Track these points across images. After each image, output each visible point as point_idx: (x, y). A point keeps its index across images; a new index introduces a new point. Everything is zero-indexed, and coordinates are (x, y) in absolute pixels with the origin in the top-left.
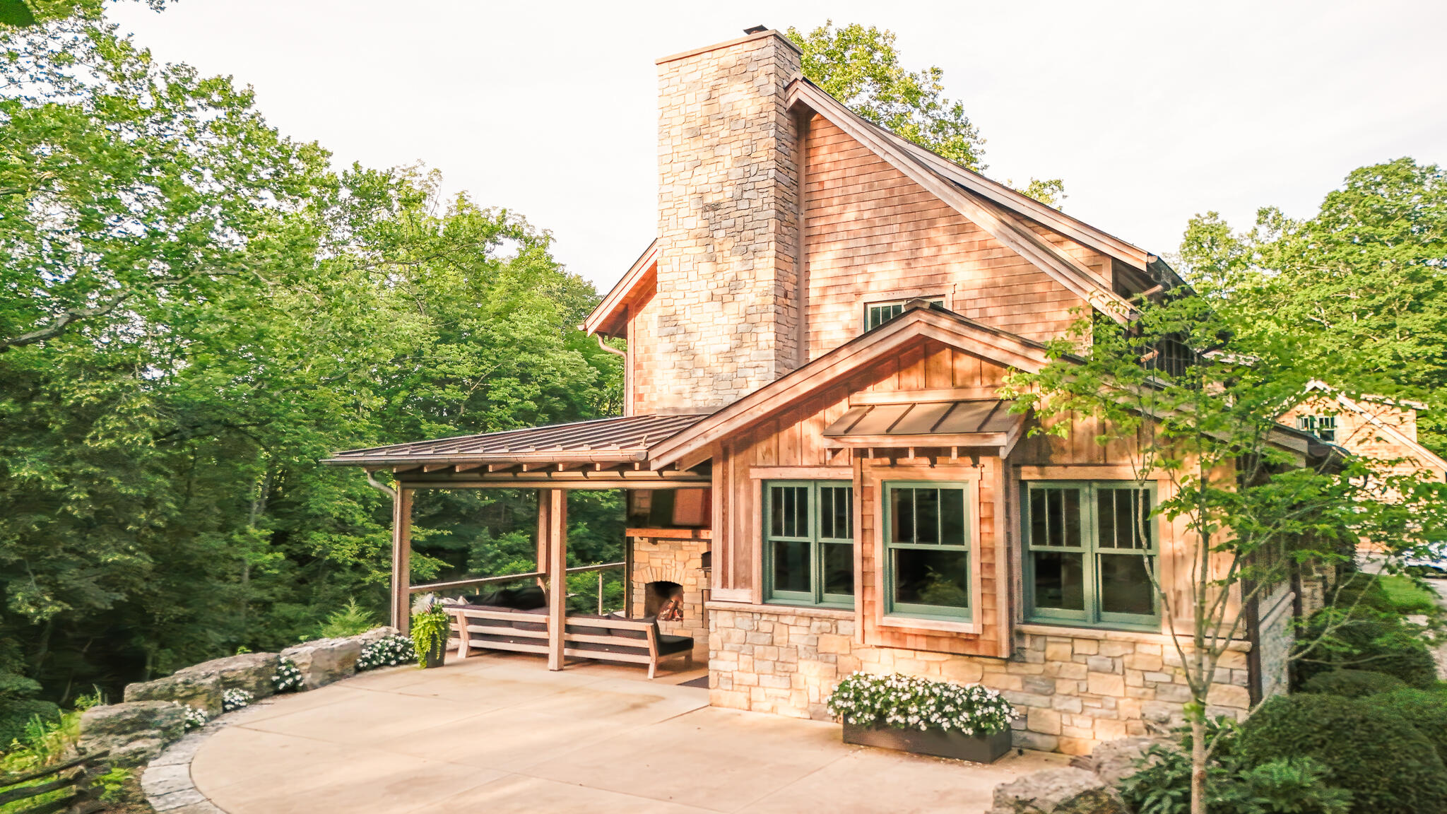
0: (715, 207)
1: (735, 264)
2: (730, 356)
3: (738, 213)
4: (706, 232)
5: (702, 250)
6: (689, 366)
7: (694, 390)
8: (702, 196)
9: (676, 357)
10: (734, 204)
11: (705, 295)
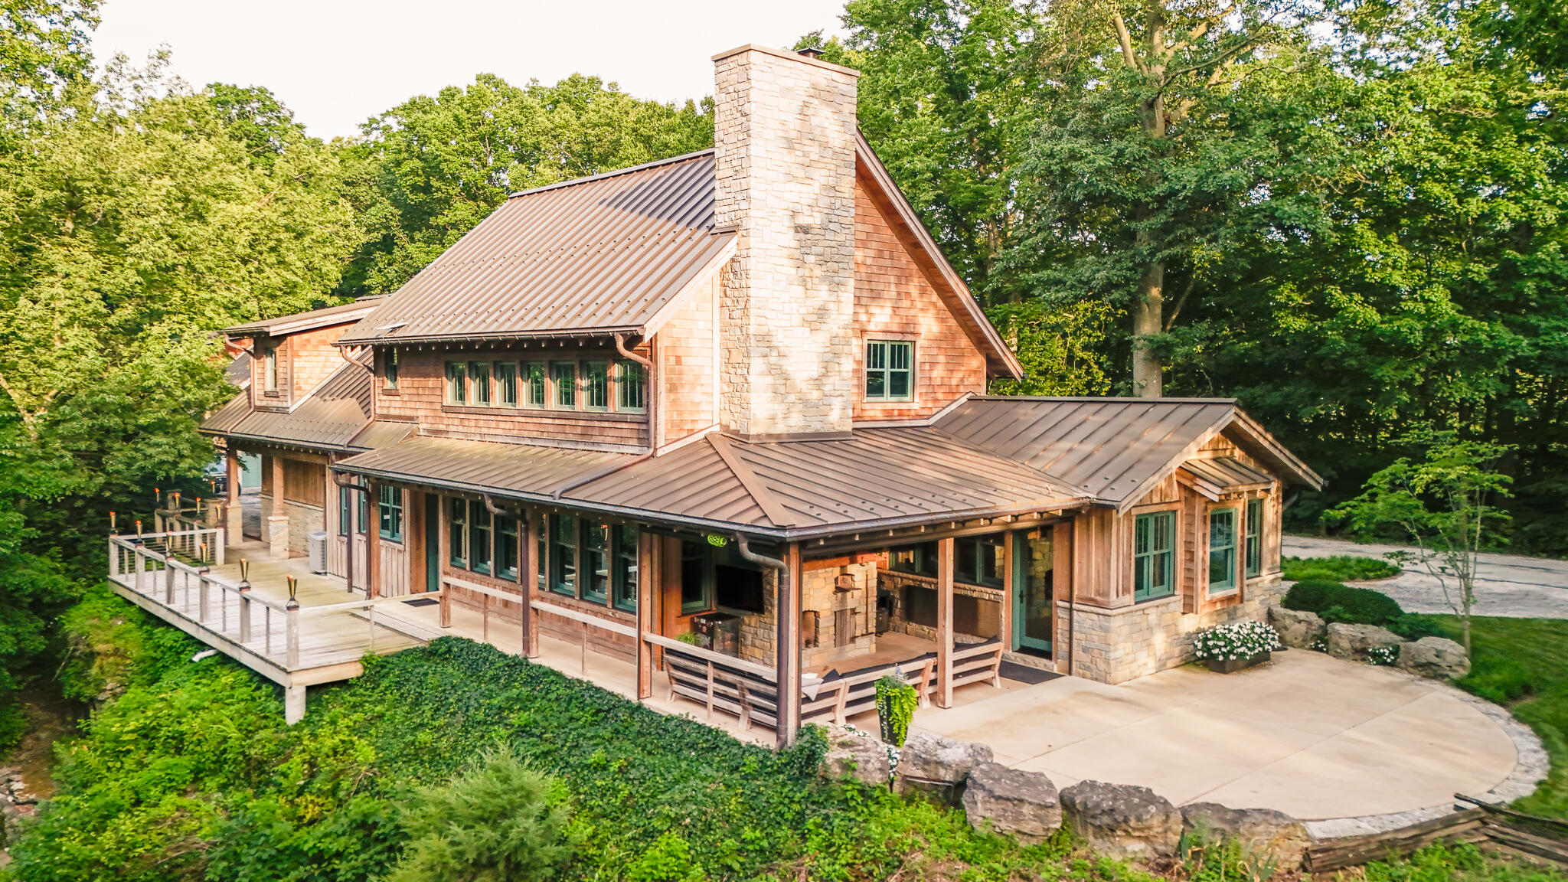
0: (805, 230)
1: (823, 293)
2: (818, 382)
3: (827, 243)
4: (797, 254)
5: (793, 271)
6: (782, 390)
7: (786, 416)
8: (794, 214)
9: (769, 380)
10: (822, 232)
11: (797, 320)
